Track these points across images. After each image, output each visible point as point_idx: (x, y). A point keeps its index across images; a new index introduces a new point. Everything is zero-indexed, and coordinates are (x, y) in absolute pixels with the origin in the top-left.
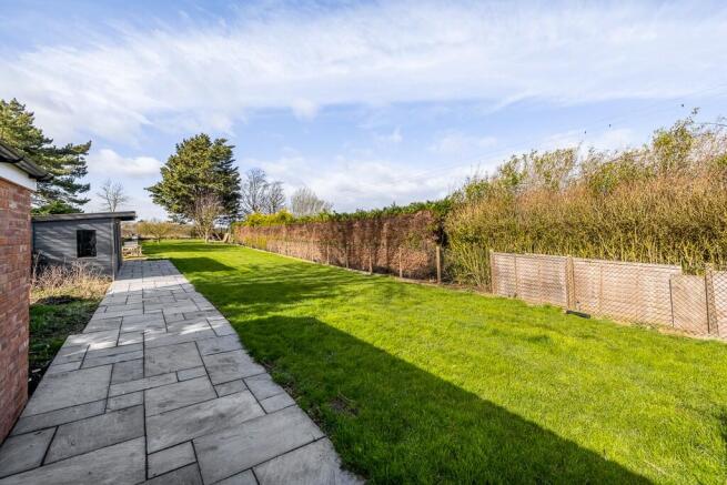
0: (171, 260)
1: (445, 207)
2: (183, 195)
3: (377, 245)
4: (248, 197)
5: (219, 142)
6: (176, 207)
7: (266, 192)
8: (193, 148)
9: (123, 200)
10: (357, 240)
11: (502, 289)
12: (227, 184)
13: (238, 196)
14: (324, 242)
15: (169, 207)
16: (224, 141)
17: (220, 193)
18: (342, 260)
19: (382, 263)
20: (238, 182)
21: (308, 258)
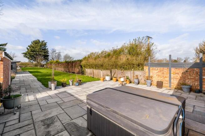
0: (29, 71)
1: (81, 61)
2: (32, 55)
3: (72, 68)
4: (51, 56)
5: (43, 42)
6: (31, 58)
7: (56, 55)
8: (35, 43)
9: (15, 57)
10: (69, 67)
11: (87, 75)
12: (45, 53)
13: (48, 56)
14: (64, 67)
15: (29, 58)
16: (44, 41)
17: (43, 55)
18: (67, 71)
19: (73, 71)
20: (48, 52)
21: (62, 71)
